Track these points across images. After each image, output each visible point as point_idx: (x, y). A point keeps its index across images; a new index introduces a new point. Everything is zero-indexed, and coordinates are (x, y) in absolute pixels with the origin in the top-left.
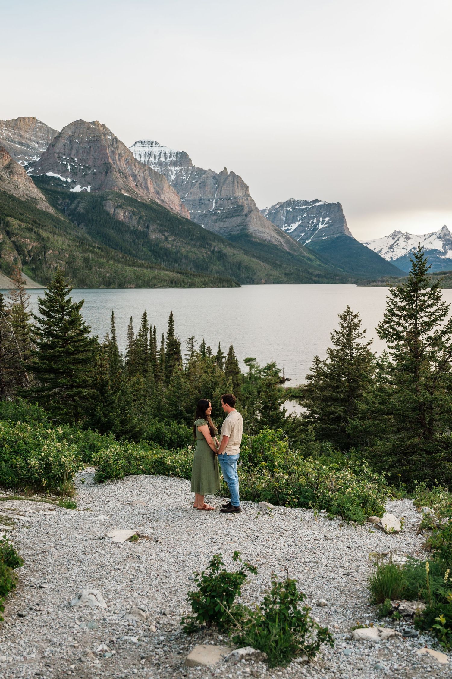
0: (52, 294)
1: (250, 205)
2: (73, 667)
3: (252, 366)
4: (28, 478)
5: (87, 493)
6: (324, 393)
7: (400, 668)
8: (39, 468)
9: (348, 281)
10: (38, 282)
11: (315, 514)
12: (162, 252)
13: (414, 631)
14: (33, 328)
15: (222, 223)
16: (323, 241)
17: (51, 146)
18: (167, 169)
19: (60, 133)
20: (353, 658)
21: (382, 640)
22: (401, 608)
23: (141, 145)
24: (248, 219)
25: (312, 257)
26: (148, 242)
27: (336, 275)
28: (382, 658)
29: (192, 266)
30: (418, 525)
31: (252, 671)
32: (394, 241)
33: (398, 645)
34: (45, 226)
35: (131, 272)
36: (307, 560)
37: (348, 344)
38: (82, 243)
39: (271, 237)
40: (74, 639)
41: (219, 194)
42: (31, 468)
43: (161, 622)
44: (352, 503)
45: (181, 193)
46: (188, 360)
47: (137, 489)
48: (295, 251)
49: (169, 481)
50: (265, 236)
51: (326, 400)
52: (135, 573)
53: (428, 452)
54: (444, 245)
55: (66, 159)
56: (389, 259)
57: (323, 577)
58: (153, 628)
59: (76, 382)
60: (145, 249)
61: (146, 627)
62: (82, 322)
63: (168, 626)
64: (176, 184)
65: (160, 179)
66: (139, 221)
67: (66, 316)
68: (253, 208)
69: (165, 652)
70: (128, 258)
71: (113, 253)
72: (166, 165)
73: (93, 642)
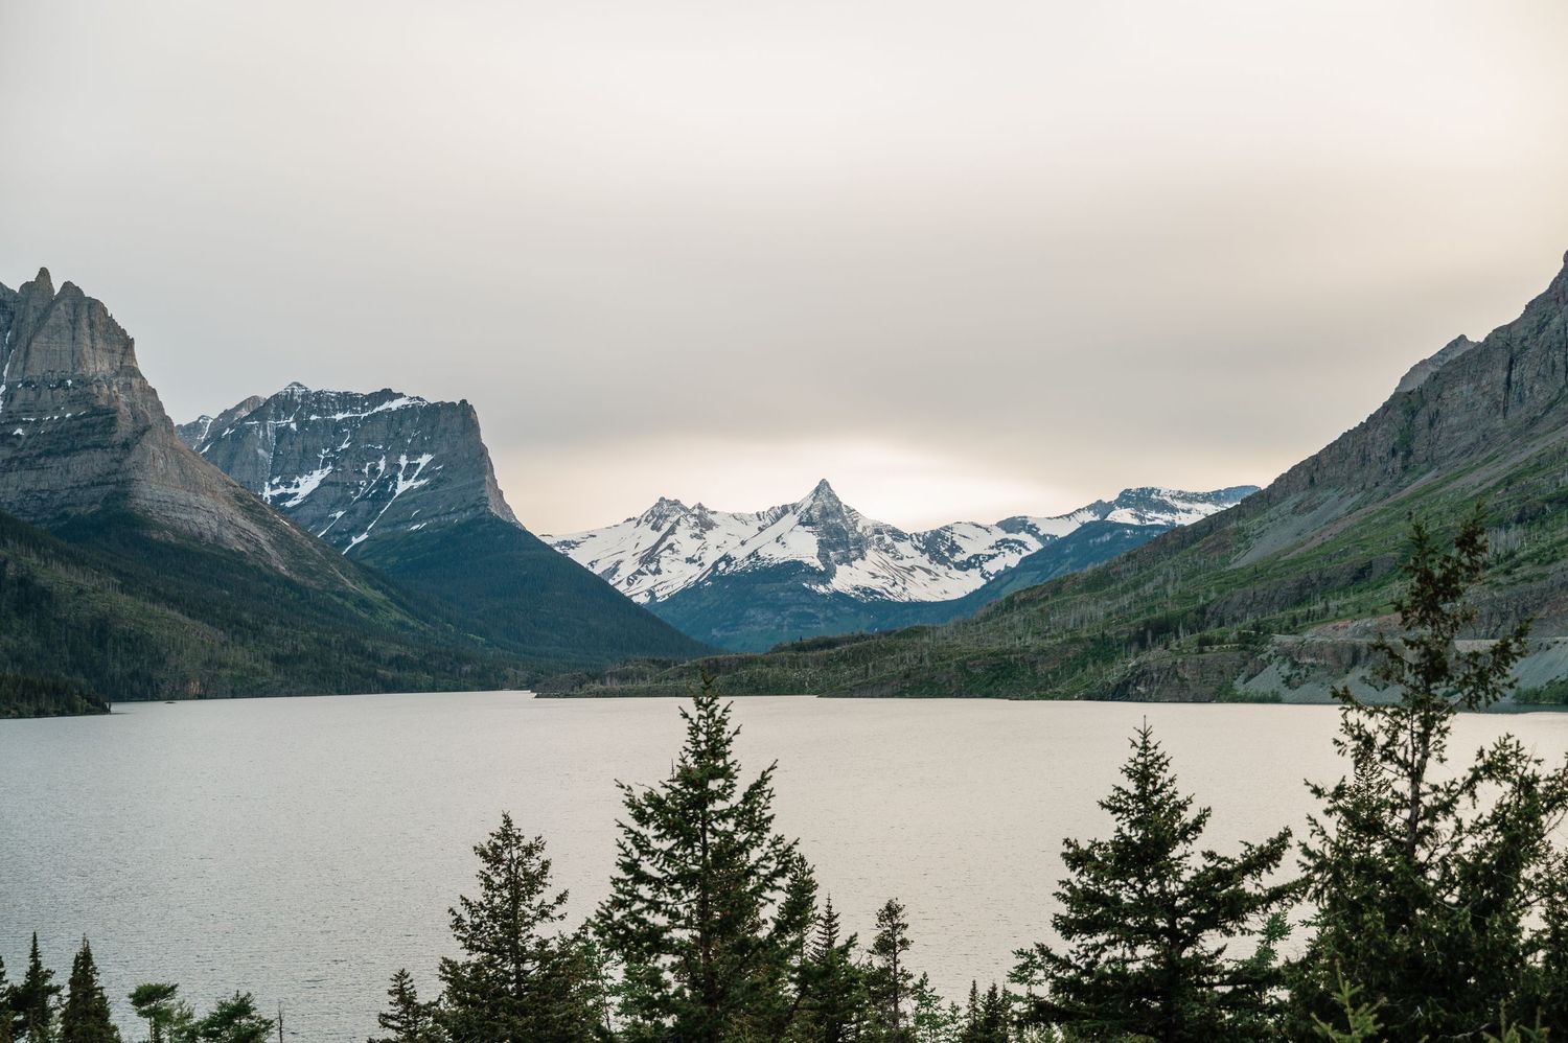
1: (140, 407)
3: (161, 1017)
9: (506, 678)
15: (33, 475)
16: (410, 538)
24: (132, 459)
25: (376, 596)
27: (461, 659)
32: (657, 536)
39: (220, 524)
41: (20, 366)
48: (311, 574)
50: (200, 519)
54: (825, 546)
56: (642, 599)
68: (152, 417)
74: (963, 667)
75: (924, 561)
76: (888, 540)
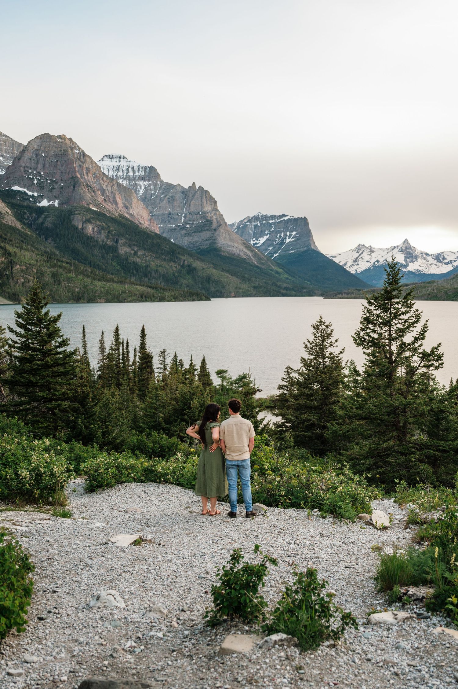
0: (29, 307)
1: (219, 219)
2: (106, 663)
3: (223, 378)
4: (19, 489)
5: (79, 502)
6: (298, 402)
7: (421, 646)
8: (30, 479)
9: (315, 293)
10: (5, 298)
11: (309, 513)
12: (132, 267)
13: (425, 613)
14: (10, 342)
15: (191, 238)
16: (290, 255)
17: (17, 159)
18: (136, 184)
19: (26, 147)
20: (373, 640)
21: (398, 622)
22: (410, 593)
23: (109, 160)
24: (216, 233)
25: (280, 270)
26: (118, 257)
27: (303, 288)
28: (401, 639)
29: (161, 280)
30: (404, 521)
31: (287, 655)
32: (358, 254)
33: (414, 626)
34: (11, 241)
35: (101, 287)
36: (307, 555)
37: (321, 353)
38: (50, 258)
39: (239, 251)
40: (100, 637)
41: (188, 209)
42: (22, 478)
43: (181, 618)
44: (344, 501)
45: (150, 208)
46: (160, 373)
47: (130, 496)
48: (263, 264)
49: (160, 487)
50: (234, 250)
51: (299, 408)
52: (145, 575)
53: (403, 454)
54: (406, 258)
55: (32, 172)
56: (353, 272)
57: (327, 571)
58: (175, 624)
59: (55, 395)
60: (114, 264)
61: (168, 624)
62: (61, 334)
63: (189, 622)
64: (144, 199)
65: (128, 194)
66: (108, 235)
67: (44, 328)
68: (221, 222)
69: (193, 644)
70: (97, 273)
71: (82, 268)
72: (134, 179)
73: (119, 640)
74: (446, 292)
75: (435, 262)
76: (425, 256)
